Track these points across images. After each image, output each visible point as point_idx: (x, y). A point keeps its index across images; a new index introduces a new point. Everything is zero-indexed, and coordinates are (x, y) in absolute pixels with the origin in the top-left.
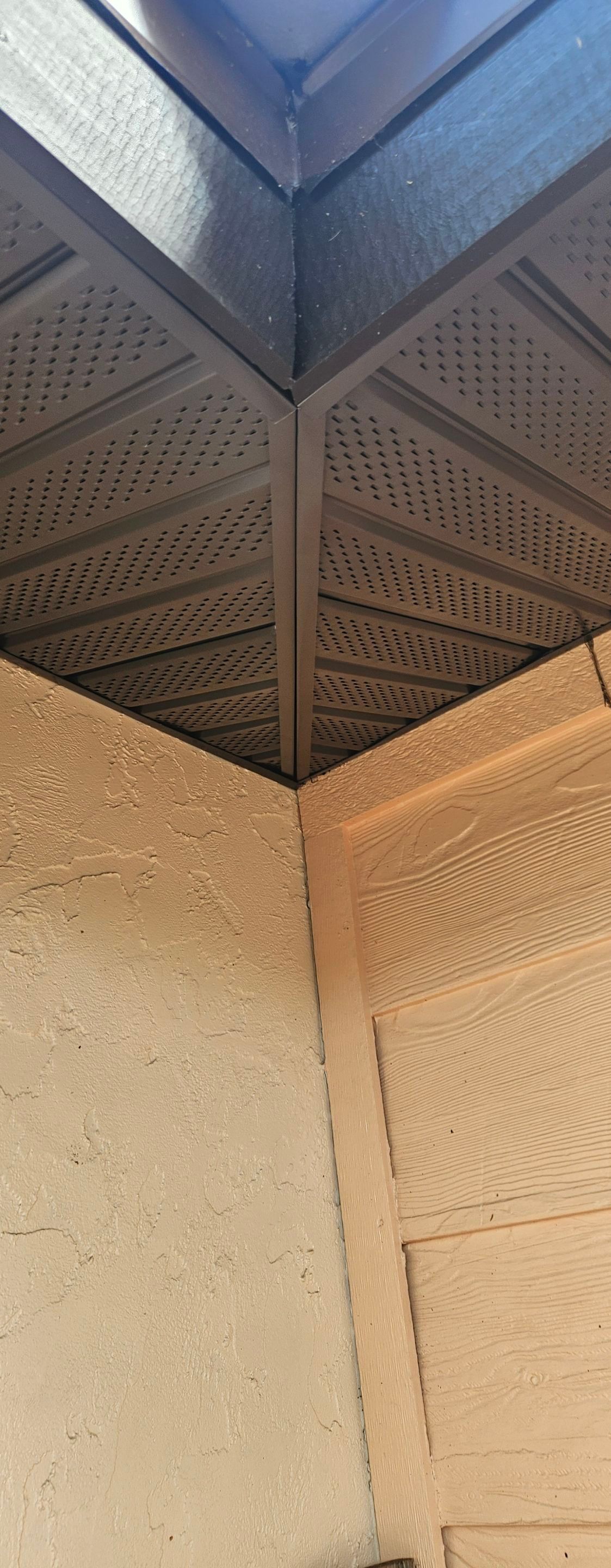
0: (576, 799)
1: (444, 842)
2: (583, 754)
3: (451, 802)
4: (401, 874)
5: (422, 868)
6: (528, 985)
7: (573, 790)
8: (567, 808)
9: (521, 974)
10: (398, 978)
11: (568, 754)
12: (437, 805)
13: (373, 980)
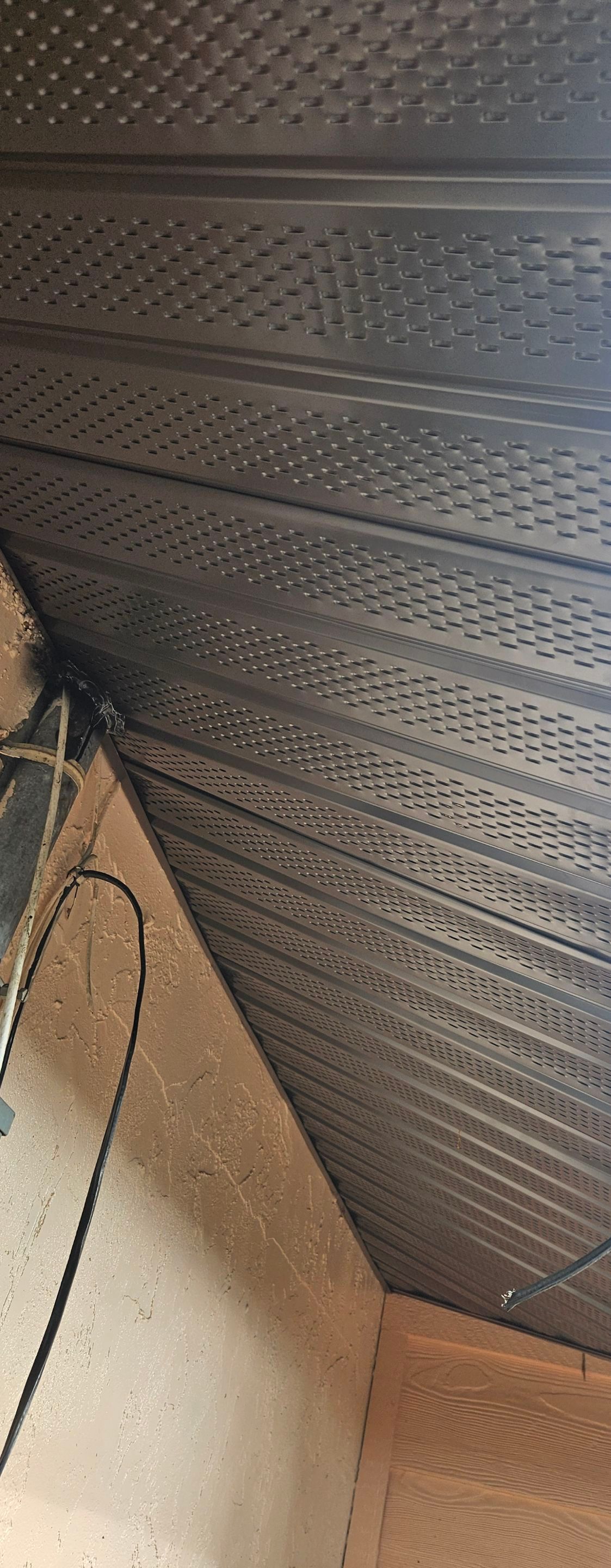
0: (547, 1411)
1: (467, 1385)
2: (559, 1387)
3: (477, 1363)
4: (433, 1388)
5: (448, 1393)
6: (488, 1500)
7: (548, 1405)
8: (542, 1413)
9: (486, 1492)
10: (414, 1453)
11: (550, 1381)
12: (467, 1359)
13: (398, 1445)
